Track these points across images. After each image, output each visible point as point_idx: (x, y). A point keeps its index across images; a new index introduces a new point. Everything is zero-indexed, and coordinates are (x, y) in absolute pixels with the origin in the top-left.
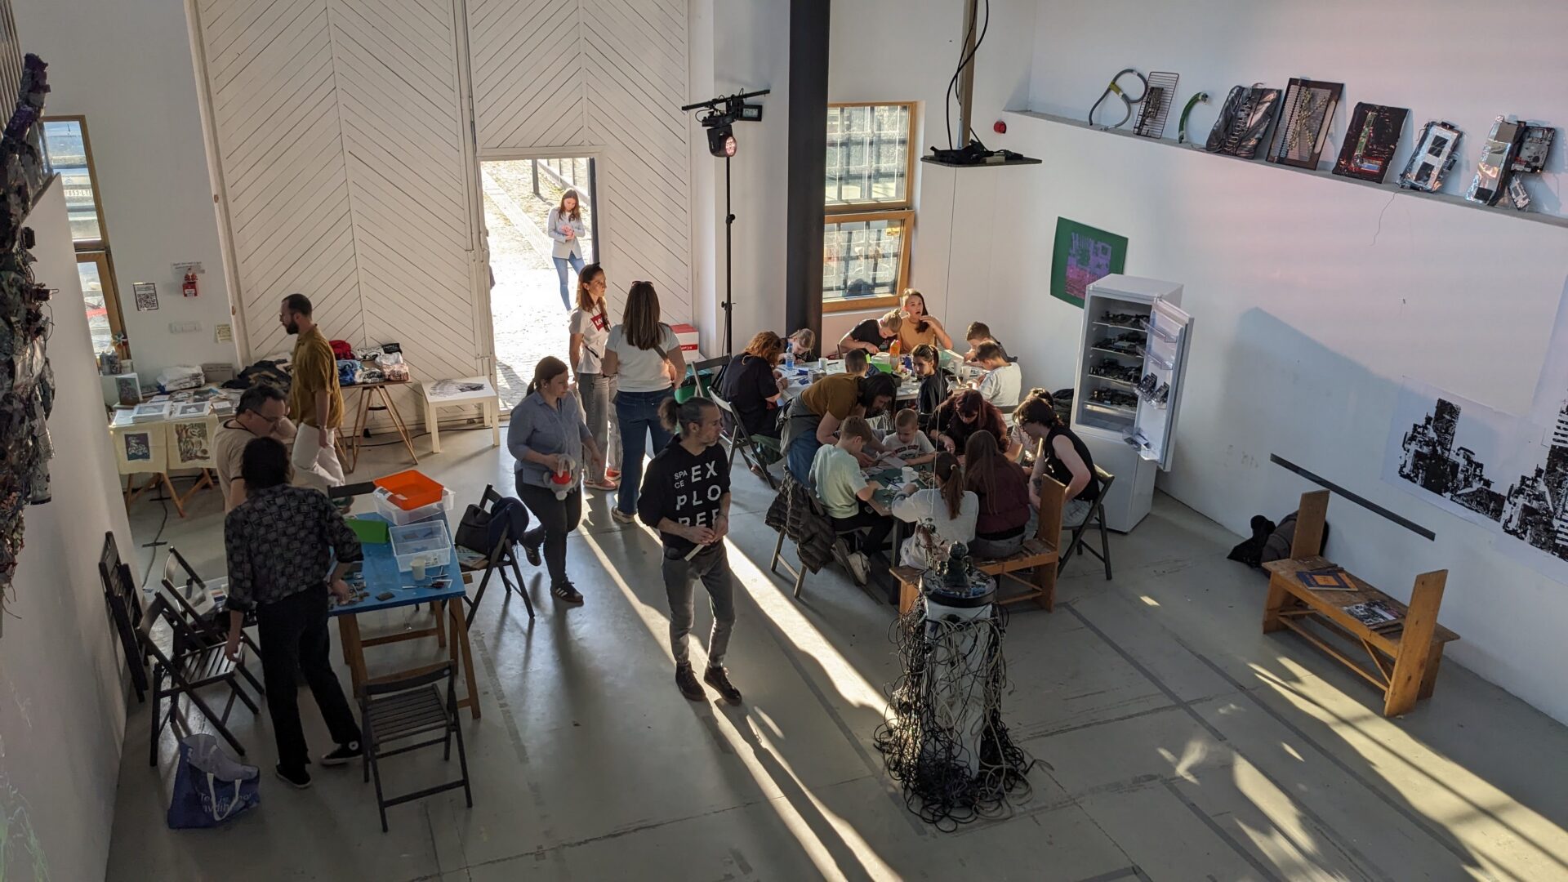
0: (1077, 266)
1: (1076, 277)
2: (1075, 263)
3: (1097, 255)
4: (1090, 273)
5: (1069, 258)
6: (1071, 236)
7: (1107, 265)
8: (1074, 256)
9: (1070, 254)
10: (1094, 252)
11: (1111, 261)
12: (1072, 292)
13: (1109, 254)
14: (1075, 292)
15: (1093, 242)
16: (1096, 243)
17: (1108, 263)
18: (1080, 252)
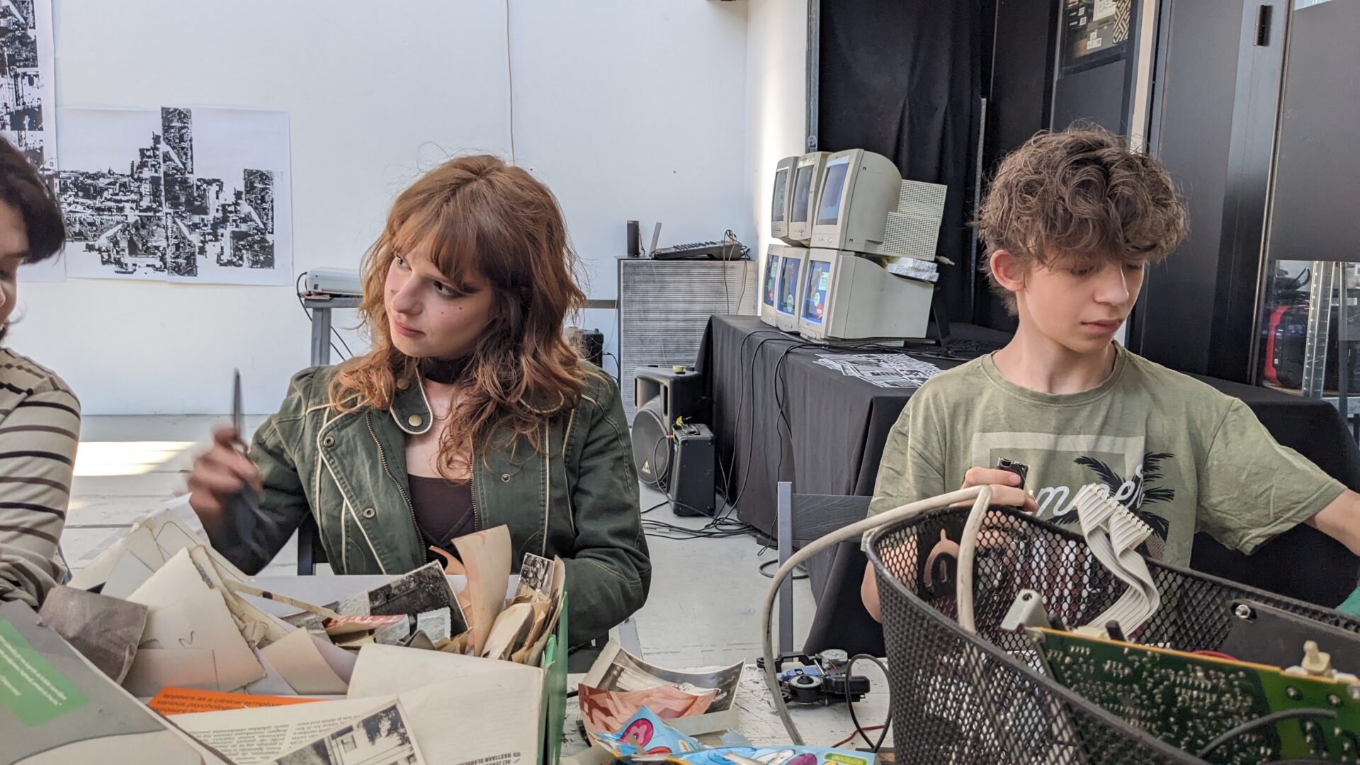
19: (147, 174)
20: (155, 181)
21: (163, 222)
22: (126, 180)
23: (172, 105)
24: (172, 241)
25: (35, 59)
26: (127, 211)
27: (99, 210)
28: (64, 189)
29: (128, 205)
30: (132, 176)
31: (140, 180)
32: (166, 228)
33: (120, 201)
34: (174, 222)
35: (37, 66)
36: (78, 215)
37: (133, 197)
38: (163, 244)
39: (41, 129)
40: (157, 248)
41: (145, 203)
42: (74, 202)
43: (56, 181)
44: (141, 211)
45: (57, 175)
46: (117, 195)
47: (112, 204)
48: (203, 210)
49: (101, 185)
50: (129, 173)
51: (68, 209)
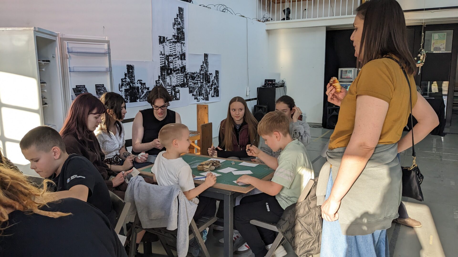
19: (202, 73)
20: (203, 74)
21: (204, 86)
22: (199, 74)
23: (206, 53)
24: (205, 91)
25: (184, 38)
26: (199, 84)
27: (194, 83)
28: (189, 78)
29: (199, 82)
30: (199, 73)
31: (201, 74)
32: (204, 88)
33: (197, 81)
34: (206, 86)
35: (184, 40)
36: (191, 85)
37: (200, 79)
38: (204, 92)
39: (185, 60)
40: (203, 93)
41: (201, 81)
42: (191, 82)
43: (188, 75)
44: (201, 83)
45: (188, 74)
46: (197, 79)
47: (196, 81)
48: (209, 82)
49: (195, 76)
50: (199, 72)
51: (190, 84)
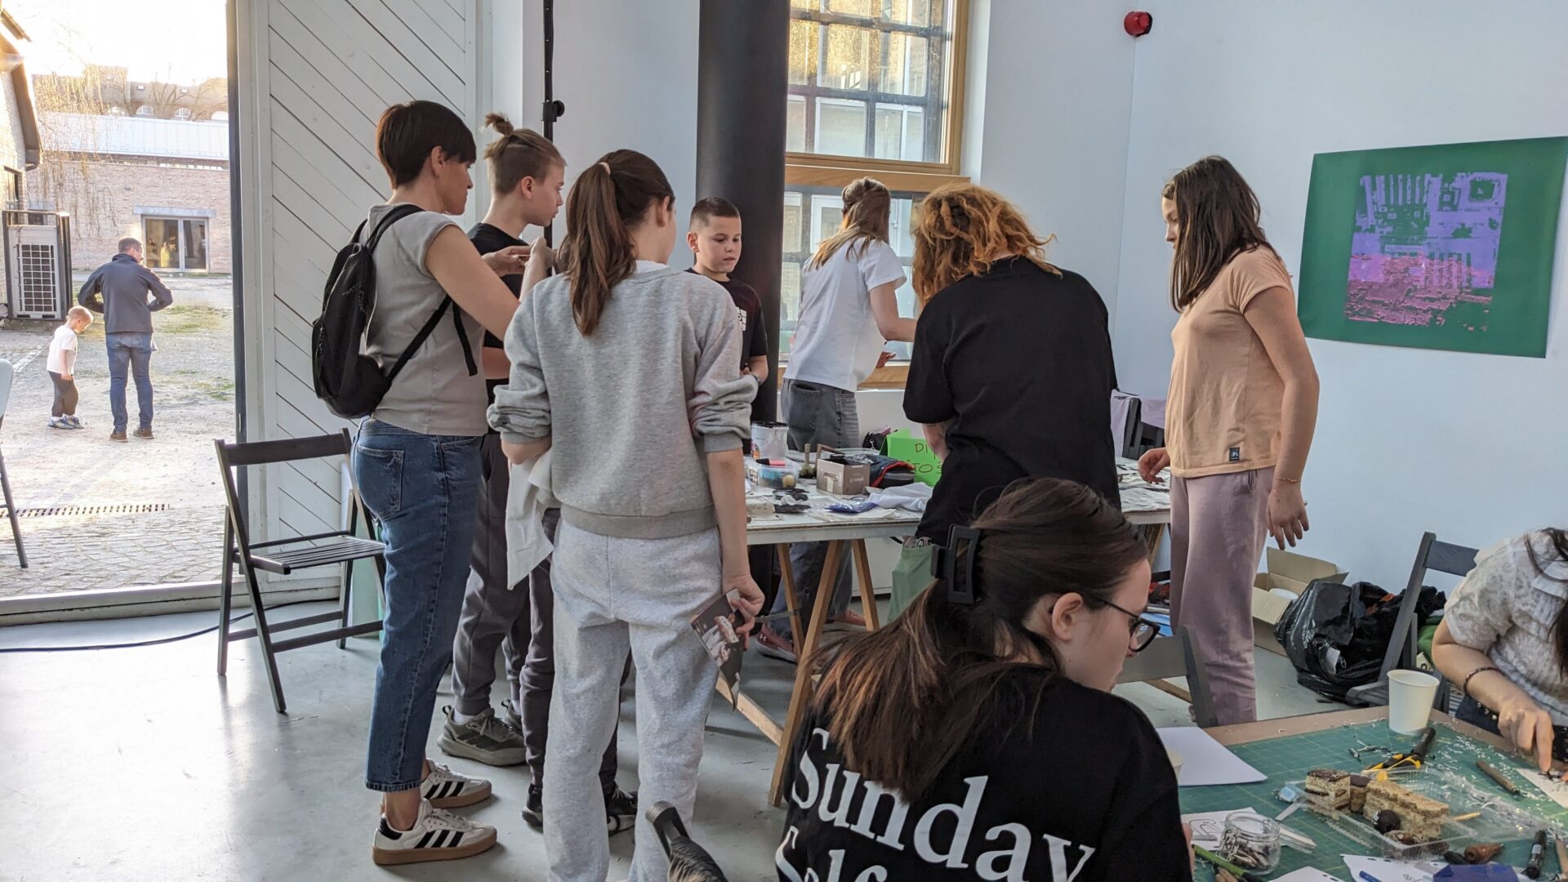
0: (1382, 251)
1: (1380, 278)
2: (1378, 245)
3: (1455, 208)
4: (1431, 257)
5: (1356, 235)
6: (1362, 190)
7: (1492, 224)
8: (1372, 230)
9: (1358, 229)
10: (1442, 203)
11: (1507, 211)
12: (1370, 313)
13: (1500, 196)
14: (1381, 313)
15: (1437, 182)
16: (1449, 179)
17: (1499, 219)
18: (1392, 216)
